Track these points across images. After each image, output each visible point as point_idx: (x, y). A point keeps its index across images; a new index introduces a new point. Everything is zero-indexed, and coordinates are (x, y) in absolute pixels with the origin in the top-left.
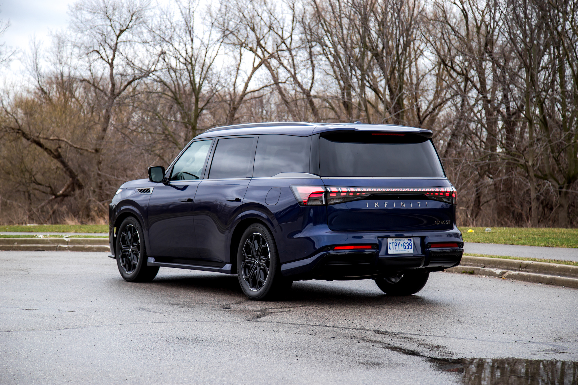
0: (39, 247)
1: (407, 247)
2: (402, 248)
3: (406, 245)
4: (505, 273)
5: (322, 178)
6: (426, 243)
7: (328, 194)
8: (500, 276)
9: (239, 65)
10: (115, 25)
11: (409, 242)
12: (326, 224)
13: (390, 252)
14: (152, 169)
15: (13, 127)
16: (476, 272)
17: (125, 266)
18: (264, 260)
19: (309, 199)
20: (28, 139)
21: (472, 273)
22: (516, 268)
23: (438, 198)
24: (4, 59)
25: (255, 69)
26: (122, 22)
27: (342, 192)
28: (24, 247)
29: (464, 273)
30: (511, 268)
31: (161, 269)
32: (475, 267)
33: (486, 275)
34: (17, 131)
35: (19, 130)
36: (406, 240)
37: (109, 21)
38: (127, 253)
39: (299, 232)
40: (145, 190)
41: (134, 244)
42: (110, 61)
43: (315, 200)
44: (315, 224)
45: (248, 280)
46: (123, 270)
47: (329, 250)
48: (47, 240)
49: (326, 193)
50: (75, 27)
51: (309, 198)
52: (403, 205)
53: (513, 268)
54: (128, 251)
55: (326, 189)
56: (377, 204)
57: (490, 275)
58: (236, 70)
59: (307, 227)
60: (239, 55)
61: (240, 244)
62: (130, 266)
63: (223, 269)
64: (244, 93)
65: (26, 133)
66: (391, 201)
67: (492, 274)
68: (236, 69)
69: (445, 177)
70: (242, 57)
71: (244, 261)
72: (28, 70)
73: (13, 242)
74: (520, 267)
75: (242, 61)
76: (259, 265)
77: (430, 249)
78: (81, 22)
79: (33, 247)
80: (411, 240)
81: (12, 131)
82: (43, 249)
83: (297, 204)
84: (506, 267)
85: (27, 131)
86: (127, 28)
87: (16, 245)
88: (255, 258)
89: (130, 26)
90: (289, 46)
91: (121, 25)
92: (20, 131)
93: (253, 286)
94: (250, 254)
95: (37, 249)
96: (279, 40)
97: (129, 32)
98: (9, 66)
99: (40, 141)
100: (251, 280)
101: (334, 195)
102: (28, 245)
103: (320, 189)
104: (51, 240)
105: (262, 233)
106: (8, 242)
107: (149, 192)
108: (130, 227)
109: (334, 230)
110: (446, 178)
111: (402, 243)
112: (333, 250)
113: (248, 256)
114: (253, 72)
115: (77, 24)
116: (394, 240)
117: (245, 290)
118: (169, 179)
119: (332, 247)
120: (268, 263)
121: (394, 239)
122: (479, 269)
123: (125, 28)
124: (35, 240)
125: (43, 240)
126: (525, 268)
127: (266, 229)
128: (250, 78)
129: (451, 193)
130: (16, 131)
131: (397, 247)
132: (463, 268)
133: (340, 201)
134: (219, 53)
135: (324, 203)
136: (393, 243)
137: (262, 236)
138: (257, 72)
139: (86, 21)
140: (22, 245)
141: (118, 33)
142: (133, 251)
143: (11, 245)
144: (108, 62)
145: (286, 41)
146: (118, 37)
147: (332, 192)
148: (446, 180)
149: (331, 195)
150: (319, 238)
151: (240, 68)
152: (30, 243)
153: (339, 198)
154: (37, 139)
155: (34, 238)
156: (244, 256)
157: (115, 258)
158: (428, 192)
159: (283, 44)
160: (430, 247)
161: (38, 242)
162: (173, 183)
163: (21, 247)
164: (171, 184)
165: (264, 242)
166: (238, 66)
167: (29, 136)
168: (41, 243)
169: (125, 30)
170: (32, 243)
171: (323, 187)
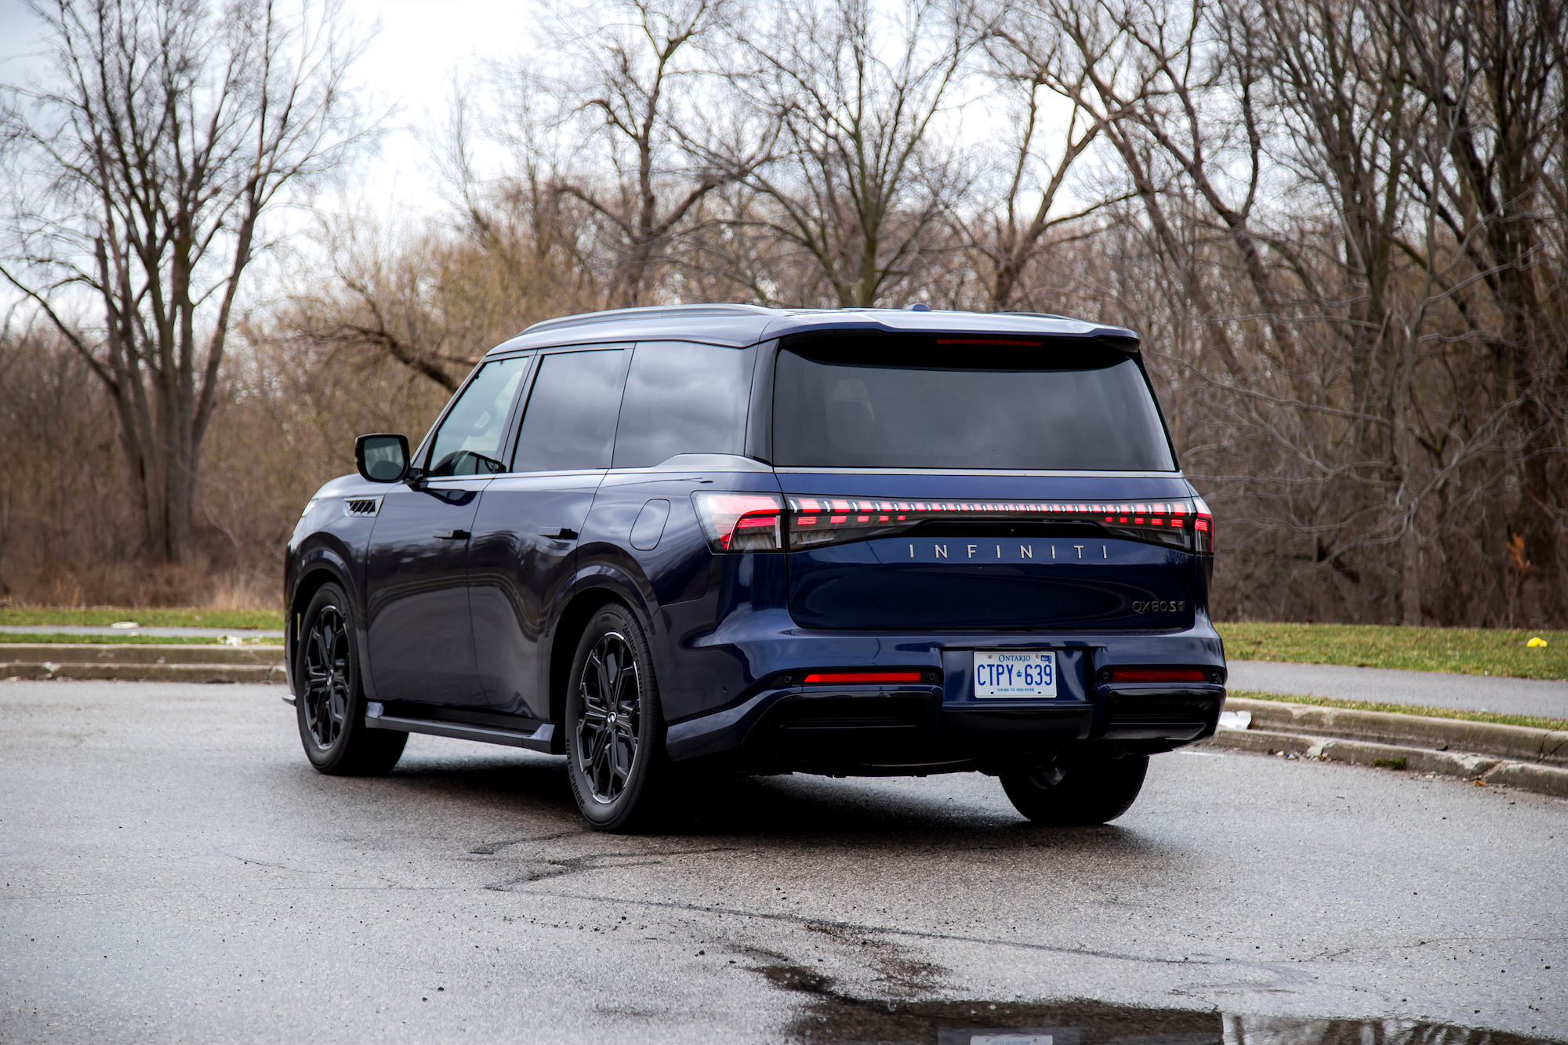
0: (221, 672)
1: (1037, 678)
2: (1019, 682)
3: (1034, 672)
4: (1490, 766)
5: (778, 470)
6: (1098, 666)
7: (792, 521)
8: (1476, 776)
9: (1028, 136)
10: (654, 24)
11: (1043, 664)
12: (780, 606)
13: (980, 692)
14: (367, 442)
15: (366, 326)
16: (1411, 762)
17: (315, 727)
18: (628, 712)
19: (738, 533)
20: (406, 362)
21: (1399, 765)
22: (1531, 754)
23: (1146, 532)
24: (365, 128)
25: (1073, 151)
26: (676, 17)
27: (835, 512)
28: (179, 671)
29: (1378, 764)
30: (1516, 751)
31: (414, 738)
32: (1410, 749)
33: (1438, 772)
34: (376, 337)
35: (382, 334)
36: (1035, 659)
37: (638, 11)
38: (321, 690)
39: (712, 629)
40: (363, 503)
41: (339, 663)
42: (641, 132)
43: (754, 534)
44: (759, 605)
45: (589, 770)
46: (312, 738)
47: (789, 685)
48: (247, 652)
49: (786, 514)
50: (540, 31)
51: (737, 529)
52: (1026, 552)
53: (1523, 753)
54: (324, 684)
55: (785, 502)
56: (941, 551)
57: (1447, 773)
58: (1017, 157)
59: (729, 617)
60: (1029, 110)
61: (575, 665)
62: (327, 727)
63: (533, 737)
64: (1040, 226)
65: (402, 342)
66: (987, 541)
67: (1453, 770)
68: (1018, 151)
69: (1177, 470)
70: (1037, 115)
71: (582, 715)
72: (437, 160)
73: (154, 655)
74: (1541, 751)
75: (1036, 125)
76: (618, 728)
77: (1113, 686)
78: (558, 17)
79: (205, 672)
80: (1048, 658)
81: (362, 338)
82: (231, 678)
83: (705, 548)
84: (1503, 749)
85: (403, 338)
86: (689, 33)
87: (161, 664)
88: (609, 710)
89: (698, 27)
90: (1180, 81)
91: (671, 22)
92: (384, 339)
93: (602, 790)
94: (597, 696)
95: (214, 678)
96: (1151, 63)
97: (694, 45)
98: (379, 147)
99: (440, 368)
100: (596, 771)
101: (812, 520)
102: (191, 666)
103: (769, 503)
104: (257, 653)
105: (625, 633)
106: (141, 655)
107: (373, 510)
108: (330, 613)
109: (805, 626)
110: (1180, 474)
111: (1019, 666)
112: (802, 684)
113: (592, 702)
114: (1066, 163)
115: (547, 23)
116: (995, 658)
117: (583, 802)
118: (422, 471)
119: (798, 675)
120: (634, 719)
121: (996, 655)
122: (1421, 755)
123: (683, 32)
124: (216, 652)
125: (236, 653)
126: (1555, 752)
127: (632, 622)
128: (1057, 180)
129: (1190, 520)
130: (371, 336)
131: (1004, 678)
132: (1378, 750)
133: (829, 538)
134: (940, 106)
135: (779, 546)
136: (991, 666)
137: (624, 643)
138: (1078, 161)
139: (573, 14)
140: (174, 666)
141: (663, 47)
142: (335, 684)
143: (145, 666)
144: (635, 137)
145: (1170, 65)
146: (664, 58)
147: (802, 513)
148: (1178, 481)
149: (802, 521)
150: (761, 646)
151: (1030, 150)
152: (199, 661)
153: (827, 531)
154: (432, 363)
155: (212, 647)
156: (583, 700)
157: (295, 703)
158: (1108, 514)
159: (1164, 76)
160: (1110, 681)
161: (221, 657)
162: (435, 483)
163: (170, 671)
164: (430, 486)
165: (628, 661)
166: (1022, 144)
167: (410, 354)
168: (229, 662)
169: (685, 38)
170: (207, 661)
171: (779, 497)
